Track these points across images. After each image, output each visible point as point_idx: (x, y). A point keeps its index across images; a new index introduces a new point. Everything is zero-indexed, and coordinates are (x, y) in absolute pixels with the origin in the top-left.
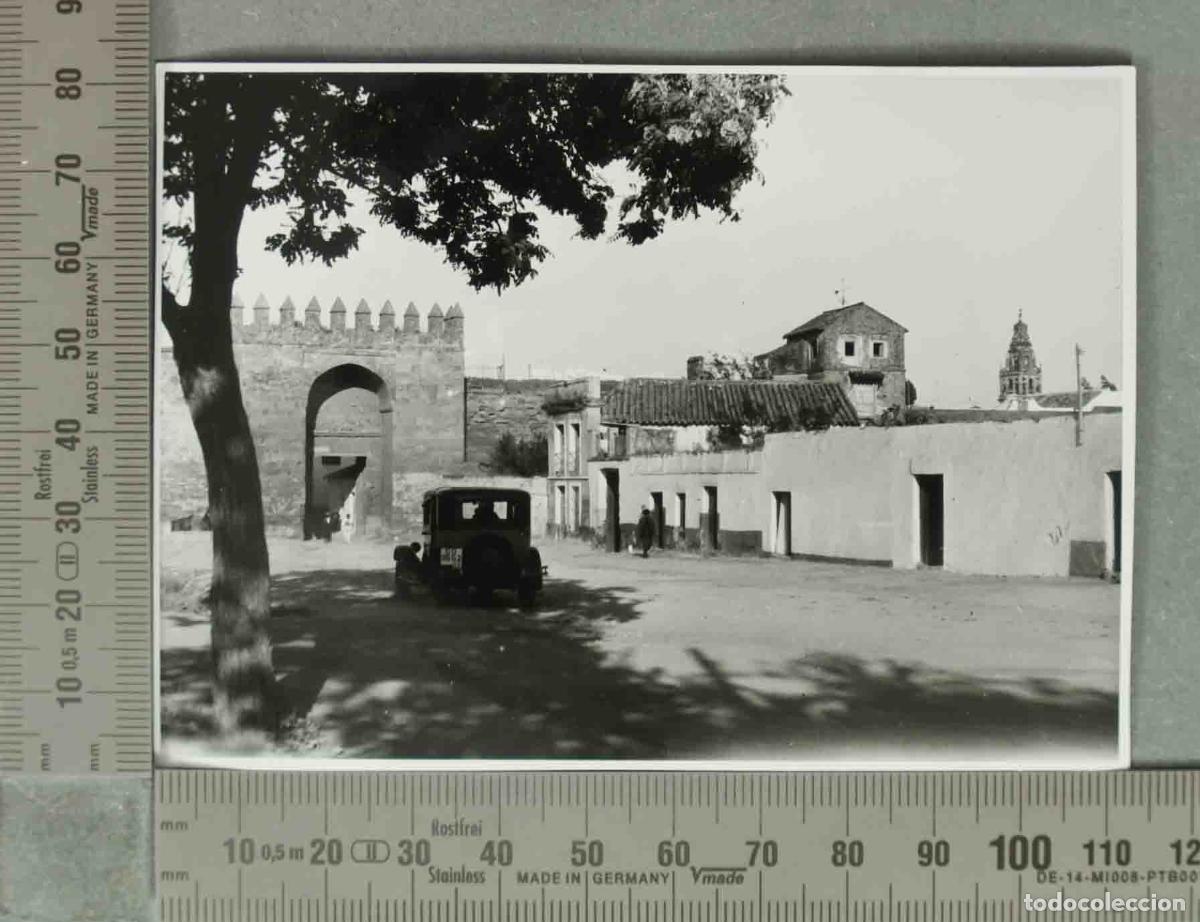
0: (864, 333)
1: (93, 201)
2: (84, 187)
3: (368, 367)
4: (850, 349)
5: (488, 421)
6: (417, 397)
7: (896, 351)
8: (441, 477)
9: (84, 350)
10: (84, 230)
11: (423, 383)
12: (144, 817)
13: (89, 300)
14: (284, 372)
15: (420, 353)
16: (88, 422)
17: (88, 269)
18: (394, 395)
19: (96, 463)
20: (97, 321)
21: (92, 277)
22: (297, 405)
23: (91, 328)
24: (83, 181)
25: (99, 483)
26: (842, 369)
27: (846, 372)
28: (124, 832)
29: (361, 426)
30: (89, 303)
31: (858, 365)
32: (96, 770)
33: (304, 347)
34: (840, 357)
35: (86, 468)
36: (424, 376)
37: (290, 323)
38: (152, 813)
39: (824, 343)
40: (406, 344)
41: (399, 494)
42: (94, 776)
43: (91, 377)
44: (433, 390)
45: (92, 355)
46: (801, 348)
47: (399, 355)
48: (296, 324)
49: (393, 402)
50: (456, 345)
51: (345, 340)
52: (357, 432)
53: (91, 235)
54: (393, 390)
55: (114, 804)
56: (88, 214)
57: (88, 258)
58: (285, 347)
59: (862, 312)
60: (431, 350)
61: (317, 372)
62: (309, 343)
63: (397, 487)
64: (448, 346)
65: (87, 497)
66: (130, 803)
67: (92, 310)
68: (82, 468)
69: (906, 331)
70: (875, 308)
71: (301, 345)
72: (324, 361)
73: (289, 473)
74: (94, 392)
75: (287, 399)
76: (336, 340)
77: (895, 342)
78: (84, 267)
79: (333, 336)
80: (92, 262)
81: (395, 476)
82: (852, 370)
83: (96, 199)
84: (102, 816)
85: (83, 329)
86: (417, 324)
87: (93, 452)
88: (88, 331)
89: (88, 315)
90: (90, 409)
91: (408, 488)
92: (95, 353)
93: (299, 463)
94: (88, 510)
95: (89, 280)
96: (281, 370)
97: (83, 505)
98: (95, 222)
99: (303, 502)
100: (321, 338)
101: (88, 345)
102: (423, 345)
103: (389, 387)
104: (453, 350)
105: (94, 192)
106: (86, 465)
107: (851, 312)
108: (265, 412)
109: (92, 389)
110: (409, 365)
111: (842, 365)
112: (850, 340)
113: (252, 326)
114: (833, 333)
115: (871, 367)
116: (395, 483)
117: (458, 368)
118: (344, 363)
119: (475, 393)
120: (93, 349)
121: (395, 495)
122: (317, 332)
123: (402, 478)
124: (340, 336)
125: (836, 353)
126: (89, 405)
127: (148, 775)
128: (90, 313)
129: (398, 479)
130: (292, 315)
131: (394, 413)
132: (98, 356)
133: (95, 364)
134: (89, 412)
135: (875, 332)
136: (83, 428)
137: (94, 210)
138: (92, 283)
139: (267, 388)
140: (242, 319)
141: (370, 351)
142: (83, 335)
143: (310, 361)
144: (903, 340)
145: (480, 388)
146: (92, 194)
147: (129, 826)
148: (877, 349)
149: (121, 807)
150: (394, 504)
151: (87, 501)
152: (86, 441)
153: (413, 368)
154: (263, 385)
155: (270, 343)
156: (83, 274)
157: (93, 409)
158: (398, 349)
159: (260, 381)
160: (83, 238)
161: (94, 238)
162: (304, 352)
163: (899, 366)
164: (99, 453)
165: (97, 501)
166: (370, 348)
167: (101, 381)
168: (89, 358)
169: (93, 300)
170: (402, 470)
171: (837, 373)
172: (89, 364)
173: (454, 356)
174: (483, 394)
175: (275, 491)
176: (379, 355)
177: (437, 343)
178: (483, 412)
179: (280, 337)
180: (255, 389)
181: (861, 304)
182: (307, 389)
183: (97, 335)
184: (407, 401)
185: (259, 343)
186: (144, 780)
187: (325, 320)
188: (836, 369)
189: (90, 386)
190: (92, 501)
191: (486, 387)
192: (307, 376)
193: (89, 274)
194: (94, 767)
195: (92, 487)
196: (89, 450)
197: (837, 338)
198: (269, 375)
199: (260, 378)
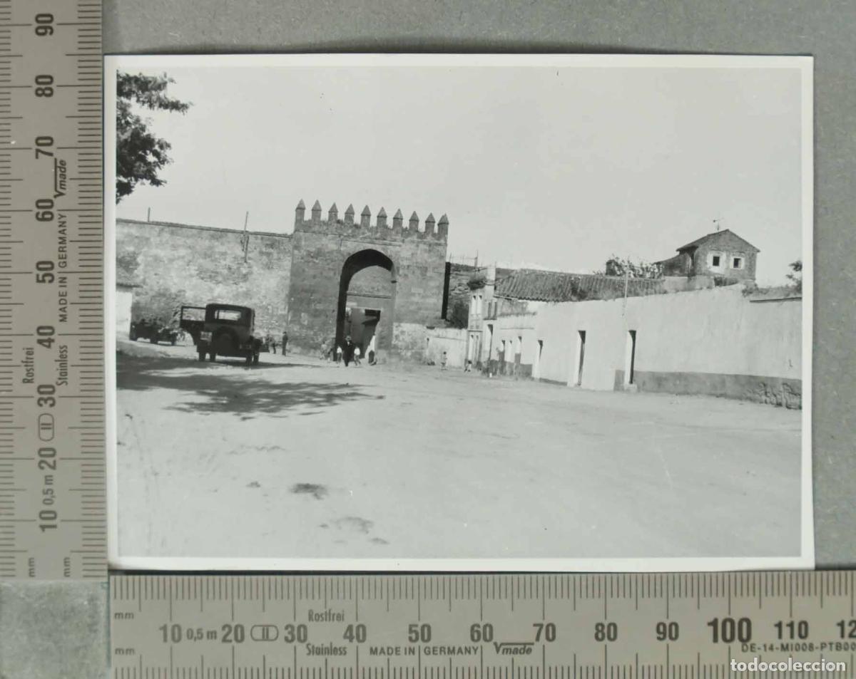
0: (727, 250)
1: (63, 170)
2: (56, 160)
3: (382, 252)
4: (716, 261)
5: (463, 293)
6: (414, 272)
7: (751, 265)
8: (425, 328)
9: (57, 276)
10: (56, 190)
11: (418, 265)
12: (102, 609)
13: (60, 241)
14: (328, 252)
15: (417, 246)
16: (60, 328)
17: (59, 218)
18: (398, 271)
19: (66, 357)
20: (66, 255)
21: (62, 224)
22: (335, 274)
23: (62, 260)
24: (55, 156)
25: (68, 371)
26: (708, 274)
27: (712, 277)
28: (89, 620)
29: (378, 290)
30: (60, 243)
31: (721, 273)
32: (68, 576)
33: (342, 237)
34: (708, 266)
35: (59, 361)
36: (419, 260)
37: (334, 220)
38: (108, 607)
39: (698, 256)
40: (409, 239)
41: (397, 337)
42: (67, 581)
43: (62, 296)
44: (424, 270)
45: (63, 280)
46: (685, 259)
47: (403, 246)
48: (339, 222)
49: (398, 277)
50: (442, 241)
51: (368, 234)
52: (376, 294)
53: (61, 194)
54: (398, 268)
55: (80, 600)
56: (59, 179)
57: (59, 210)
58: (329, 236)
59: (727, 236)
60: (425, 244)
61: (349, 254)
62: (345, 234)
63: (395, 332)
64: (436, 241)
65: (60, 382)
66: (92, 599)
67: (63, 248)
68: (56, 361)
69: (758, 251)
70: (737, 234)
71: (340, 235)
72: (354, 246)
73: (327, 316)
74: (64, 306)
75: (329, 269)
76: (363, 234)
77: (750, 258)
78: (56, 217)
79: (361, 231)
80: (62, 213)
81: (395, 324)
82: (716, 276)
83: (65, 168)
84: (73, 609)
85: (56, 262)
86: (417, 226)
87: (63, 349)
88: (60, 263)
89: (60, 251)
90: (61, 318)
91: (403, 332)
92: (65, 278)
93: (334, 311)
94: (61, 390)
95: (60, 226)
96: (326, 251)
97: (56, 387)
98: (64, 185)
99: (334, 336)
100: (353, 231)
101: (59, 273)
102: (420, 240)
103: (395, 265)
104: (440, 245)
105: (63, 163)
106: (59, 359)
107: (720, 235)
108: (314, 277)
109: (63, 304)
110: (410, 253)
111: (710, 272)
112: (717, 255)
113: (309, 221)
114: (704, 249)
115: (731, 274)
116: (394, 328)
117: (442, 257)
118: (366, 249)
119: (456, 274)
120: (64, 275)
121: (394, 336)
122: (351, 227)
123: (399, 326)
124: (366, 231)
125: (706, 263)
126: (61, 316)
127: (105, 580)
128: (61, 249)
129: (397, 327)
130: (336, 215)
131: (397, 283)
132: (67, 280)
133: (65, 286)
134: (61, 321)
135: (736, 250)
136: (57, 332)
137: (63, 176)
138: (62, 228)
139: (317, 261)
140: (303, 217)
141: (385, 241)
142: (56, 266)
143: (346, 246)
144: (755, 257)
145: (460, 271)
146: (62, 164)
147: (92, 617)
148: (736, 262)
149: (86, 603)
150: (393, 342)
151: (60, 384)
152: (59, 341)
153: (412, 254)
154: (315, 260)
155: (320, 233)
156: (55, 222)
157: (63, 319)
158: (403, 241)
159: (312, 257)
160: (55, 196)
161: (64, 196)
162: (342, 240)
163: (750, 275)
164: (68, 350)
165: (67, 384)
166: (384, 239)
167: (70, 298)
168: (60, 282)
169: (63, 241)
170: (400, 320)
171: (706, 277)
172: (61, 286)
173: (440, 248)
174: (462, 275)
175: (317, 328)
176: (390, 245)
177: (429, 239)
178: (460, 287)
179: (327, 229)
180: (309, 262)
181: (727, 230)
182: (343, 264)
183: (66, 266)
184: (406, 276)
185: (314, 232)
186: (102, 583)
187: (357, 219)
188: (704, 274)
189: (61, 302)
190: (64, 384)
191: (464, 271)
192: (343, 255)
193: (60, 222)
194: (67, 574)
195: (63, 374)
196: (61, 348)
197: (707, 253)
198: (319, 253)
199: (312, 255)
